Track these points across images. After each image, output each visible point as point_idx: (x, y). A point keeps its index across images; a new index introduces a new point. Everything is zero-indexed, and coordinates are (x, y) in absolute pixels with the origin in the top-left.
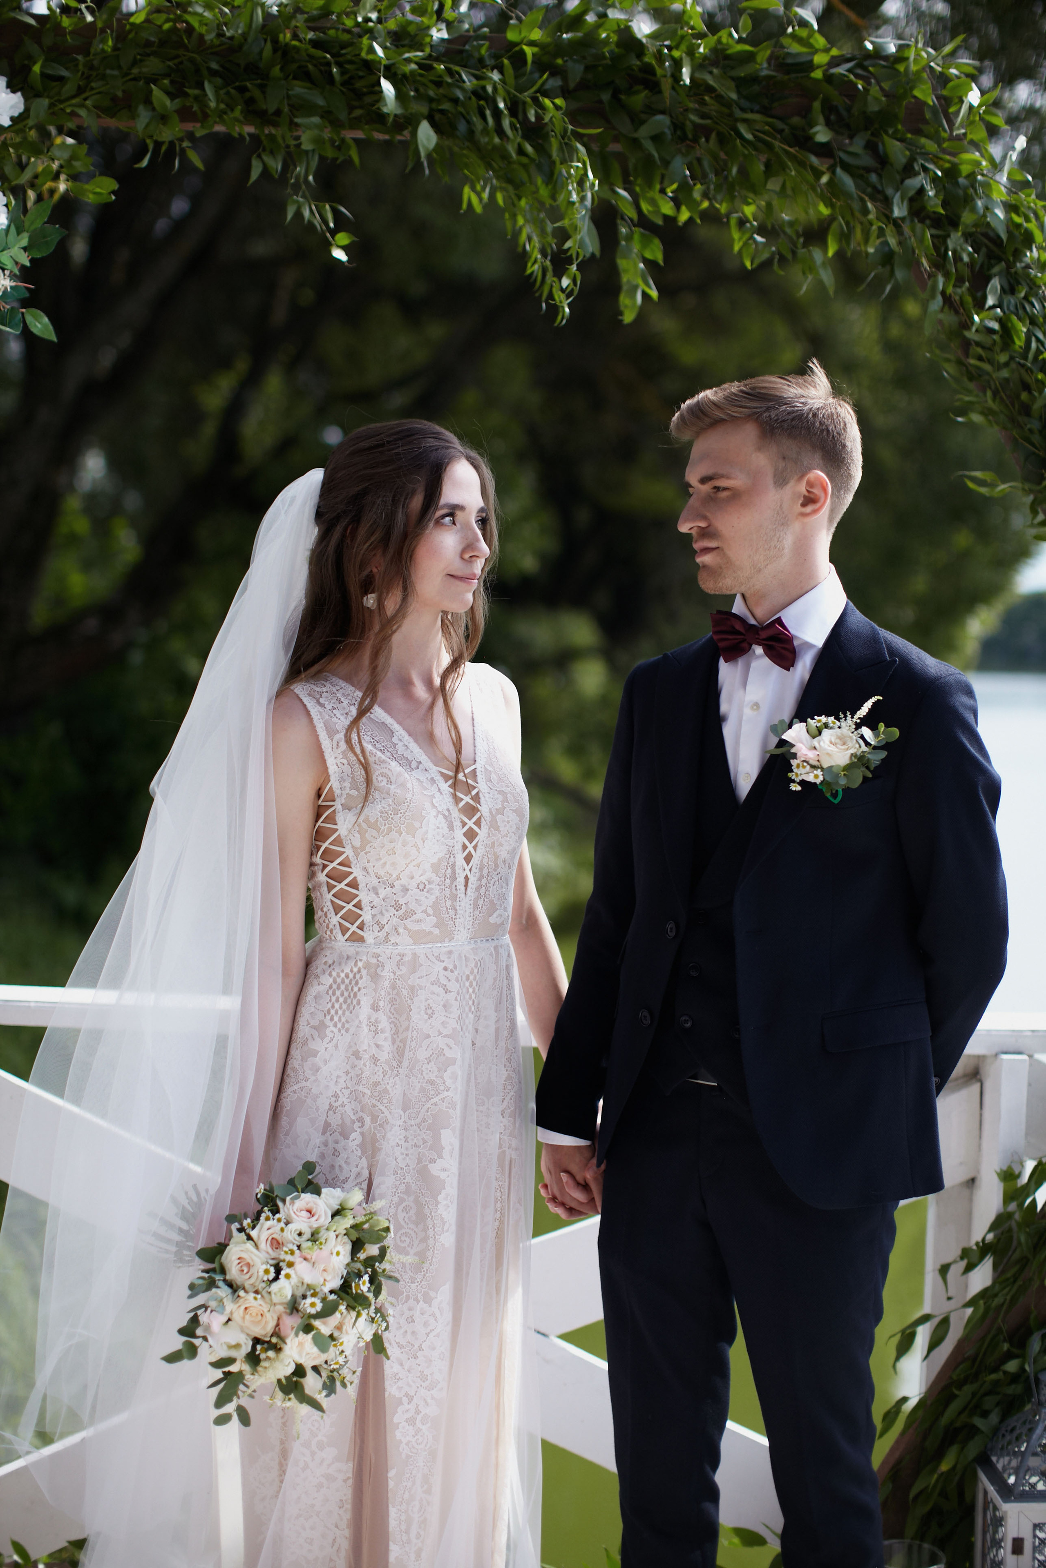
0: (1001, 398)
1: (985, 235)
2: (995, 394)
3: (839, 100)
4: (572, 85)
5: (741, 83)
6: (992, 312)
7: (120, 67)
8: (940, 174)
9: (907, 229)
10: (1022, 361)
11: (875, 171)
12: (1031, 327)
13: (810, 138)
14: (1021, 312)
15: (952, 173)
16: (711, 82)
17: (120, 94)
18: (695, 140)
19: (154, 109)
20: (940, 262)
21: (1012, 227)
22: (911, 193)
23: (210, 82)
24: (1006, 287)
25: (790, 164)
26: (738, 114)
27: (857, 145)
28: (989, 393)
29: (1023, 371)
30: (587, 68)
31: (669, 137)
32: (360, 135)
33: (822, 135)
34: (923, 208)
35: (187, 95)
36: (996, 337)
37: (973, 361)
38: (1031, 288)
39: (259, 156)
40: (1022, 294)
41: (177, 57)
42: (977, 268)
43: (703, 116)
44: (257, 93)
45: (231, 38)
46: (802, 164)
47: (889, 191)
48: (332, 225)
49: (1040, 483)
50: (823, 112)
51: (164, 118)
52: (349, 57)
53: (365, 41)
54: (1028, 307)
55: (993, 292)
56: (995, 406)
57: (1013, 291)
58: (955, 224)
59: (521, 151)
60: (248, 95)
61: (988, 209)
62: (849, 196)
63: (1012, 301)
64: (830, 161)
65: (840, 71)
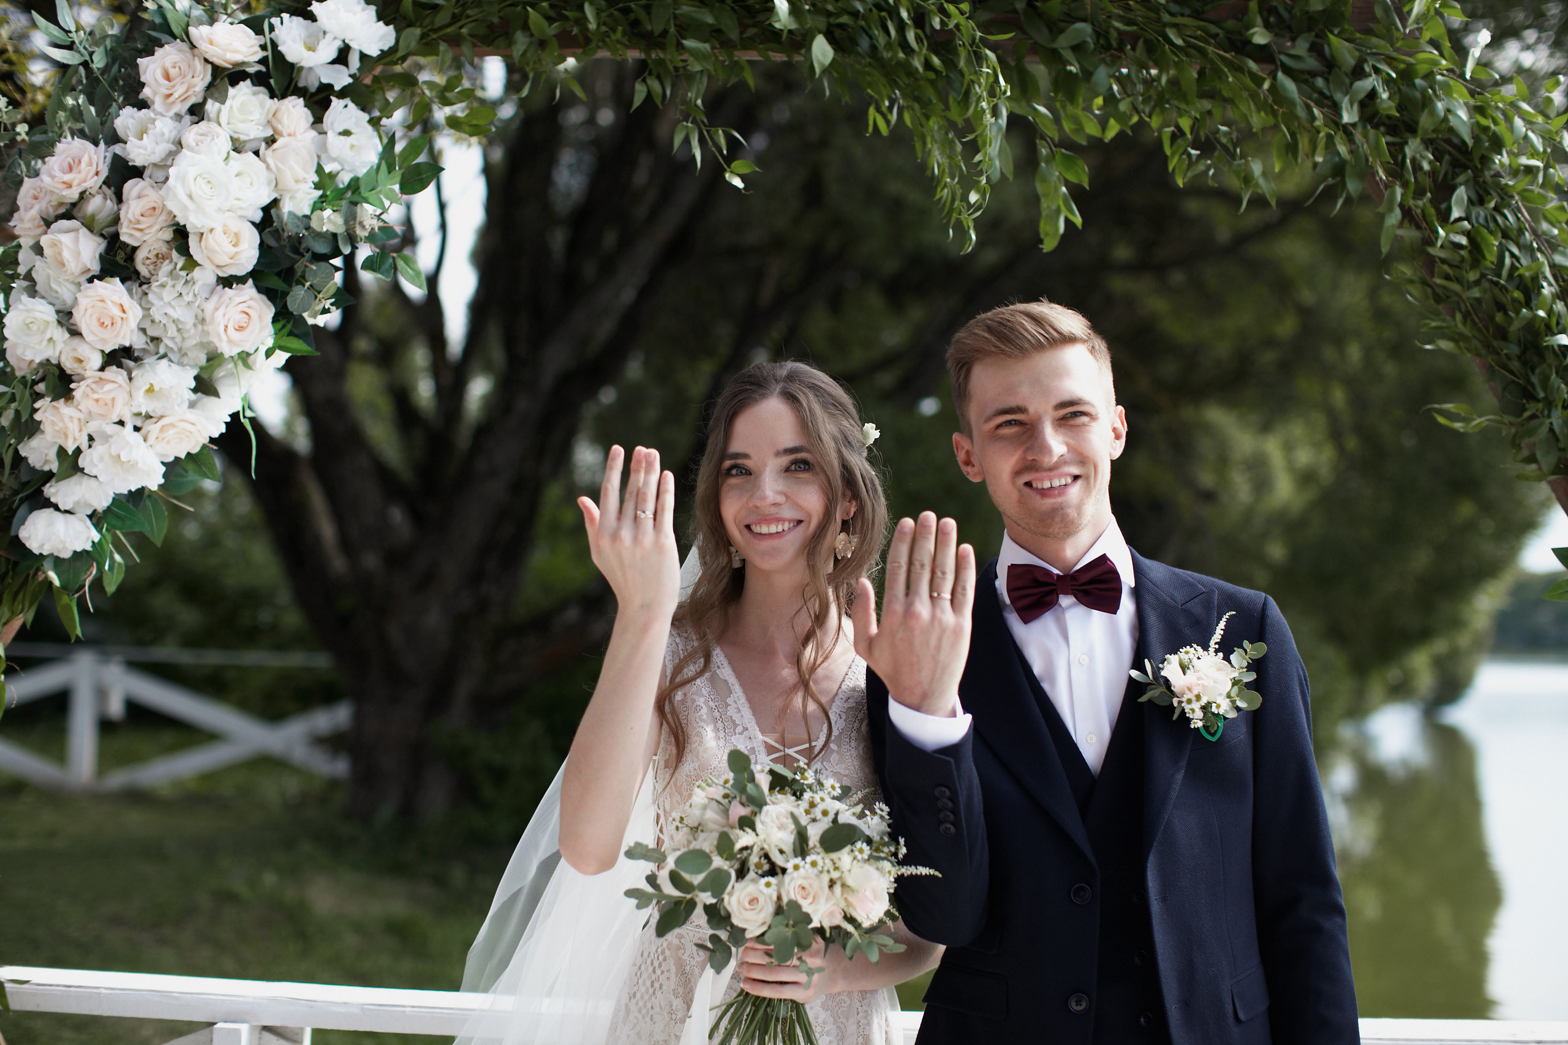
0: (1473, 320)
1: (1448, 141)
2: (1466, 316)
6: (1458, 225)
8: (1394, 75)
9: (1358, 136)
10: (1495, 279)
11: (1322, 76)
12: (1504, 241)
13: (1248, 42)
14: (1492, 225)
15: (1407, 75)
17: (496, 20)
18: (1121, 48)
19: (532, 35)
20: (1397, 171)
21: (1478, 131)
22: (1362, 95)
24: (1474, 197)
25: (1226, 70)
26: (1166, 18)
27: (1301, 47)
28: (1458, 316)
29: (1496, 290)
31: (1092, 46)
32: (755, 56)
33: (1260, 37)
34: (1376, 113)
35: (566, 18)
36: (1463, 252)
37: (1439, 281)
38: (1502, 199)
39: (644, 80)
40: (1492, 205)
42: (1440, 178)
43: (1129, 22)
44: (642, 15)
46: (1238, 69)
47: (1338, 96)
48: (725, 152)
49: (1520, 415)
50: (1260, 12)
51: (542, 44)
54: (1499, 219)
55: (1458, 203)
56: (1466, 331)
57: (1481, 202)
58: (1412, 129)
59: (928, 65)
60: (632, 16)
61: (1448, 111)
62: (1292, 103)
63: (1480, 213)
64: (1270, 66)
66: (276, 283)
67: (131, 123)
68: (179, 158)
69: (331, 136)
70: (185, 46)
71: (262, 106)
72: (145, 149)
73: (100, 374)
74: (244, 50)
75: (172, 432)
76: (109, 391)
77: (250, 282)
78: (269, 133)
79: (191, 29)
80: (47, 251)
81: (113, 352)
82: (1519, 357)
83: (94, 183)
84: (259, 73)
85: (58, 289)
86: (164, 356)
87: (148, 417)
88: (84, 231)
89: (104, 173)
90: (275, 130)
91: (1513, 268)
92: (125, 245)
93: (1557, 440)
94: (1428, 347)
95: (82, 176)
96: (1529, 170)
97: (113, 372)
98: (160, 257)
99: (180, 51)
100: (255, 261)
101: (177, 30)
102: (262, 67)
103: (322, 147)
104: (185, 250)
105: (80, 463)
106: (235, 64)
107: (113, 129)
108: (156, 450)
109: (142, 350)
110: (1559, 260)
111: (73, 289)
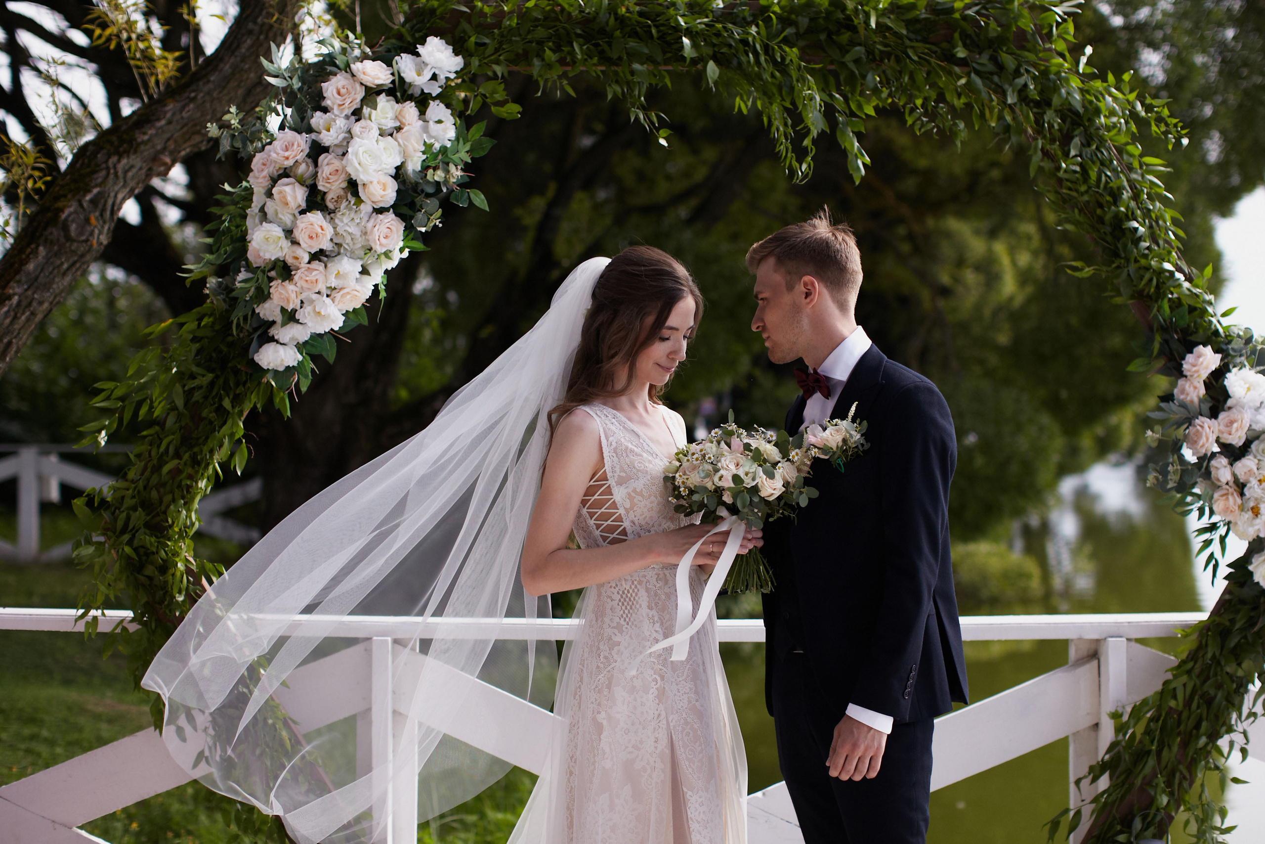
0: (1085, 214)
1: (1069, 111)
2: (1080, 211)
3: (970, 30)
4: (802, 31)
5: (909, 23)
6: (1075, 159)
7: (520, 35)
8: (1037, 74)
9: (1017, 111)
10: (1096, 189)
11: (996, 74)
12: (1101, 167)
13: (954, 56)
14: (1094, 158)
15: (1045, 73)
16: (890, 24)
17: (521, 51)
18: (882, 60)
19: (543, 60)
20: (1039, 130)
21: (1086, 104)
22: (1019, 87)
23: (576, 42)
24: (1084, 142)
25: (941, 72)
27: (984, 59)
28: (1076, 211)
29: (1098, 196)
30: (811, 20)
31: (864, 60)
32: (670, 68)
33: (961, 53)
34: (1027, 96)
35: (563, 51)
36: (1077, 175)
37: (1064, 191)
39: (610, 85)
40: (1094, 147)
41: (555, 26)
42: (1065, 132)
43: (886, 45)
44: (606, 47)
45: (589, 13)
46: (950, 73)
47: (1006, 86)
48: (656, 125)
49: (1110, 266)
50: (961, 39)
51: (549, 66)
52: (661, 22)
53: (672, 11)
54: (1099, 155)
55: (1074, 148)
56: (1081, 219)
57: (1089, 145)
58: (1049, 104)
59: (773, 76)
60: (600, 48)
61: (1068, 94)
62: (979, 92)
63: (1088, 151)
64: (966, 69)
65: (970, 12)
66: (405, 210)
67: (321, 122)
68: (352, 142)
69: (431, 123)
70: (349, 76)
71: (392, 108)
72: (331, 137)
73: (308, 265)
74: (384, 77)
75: (348, 297)
76: (316, 275)
77: (391, 210)
78: (398, 124)
79: (352, 66)
80: (276, 196)
81: (316, 253)
82: (1111, 234)
83: (301, 157)
84: (390, 88)
85: (283, 217)
86: (344, 254)
87: (335, 289)
88: (297, 184)
89: (307, 151)
90: (400, 122)
91: (1107, 182)
92: (320, 191)
93: (1132, 280)
94: (1059, 228)
95: (294, 153)
96: (1114, 126)
97: (316, 264)
98: (338, 200)
99: (346, 78)
100: (394, 199)
101: (342, 66)
102: (391, 86)
103: (426, 130)
104: (356, 194)
105: (297, 317)
106: (378, 86)
107: (309, 125)
108: (339, 307)
109: (331, 251)
110: (1134, 176)
111: (291, 217)
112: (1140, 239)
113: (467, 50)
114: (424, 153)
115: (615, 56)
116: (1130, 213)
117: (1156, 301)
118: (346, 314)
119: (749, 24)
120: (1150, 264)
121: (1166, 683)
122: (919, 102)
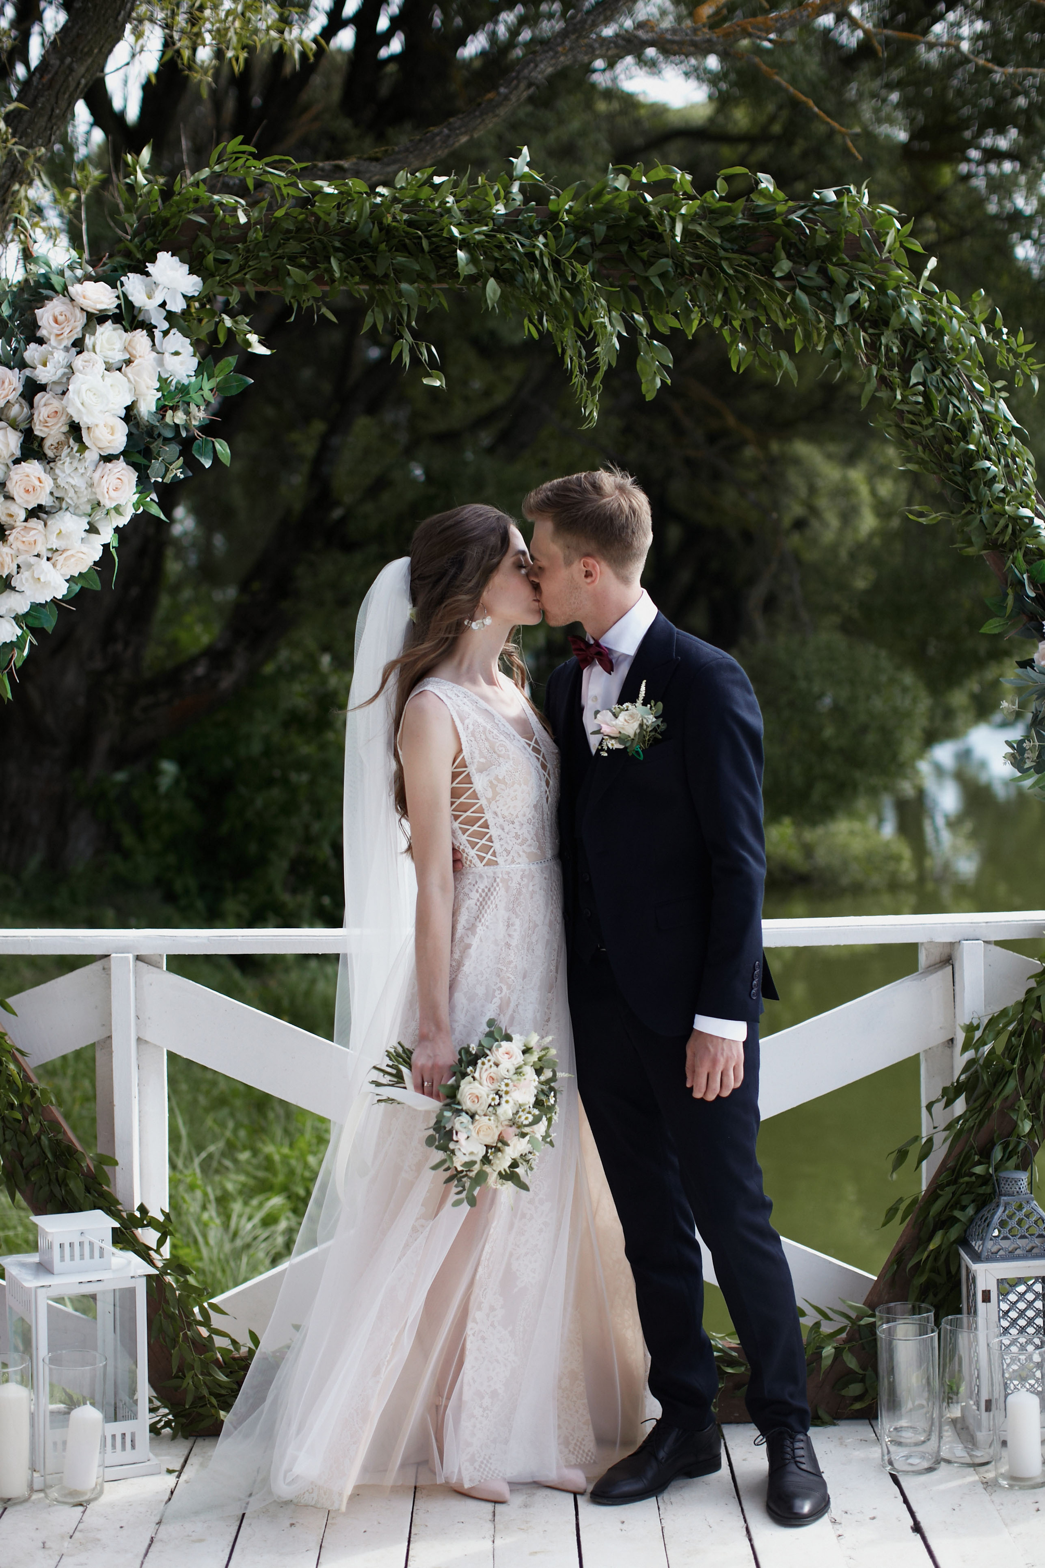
0: (931, 450)
1: (910, 333)
2: (925, 447)
3: (795, 239)
4: (598, 241)
5: (723, 231)
6: (916, 388)
7: (269, 250)
8: (873, 288)
9: (848, 332)
10: (944, 422)
11: (826, 289)
12: (949, 396)
14: (941, 385)
15: (882, 288)
16: (701, 232)
17: (270, 269)
18: (692, 275)
21: (929, 324)
22: (851, 304)
23: (335, 257)
24: (929, 367)
27: (811, 272)
28: (920, 448)
29: (945, 430)
30: (609, 227)
31: (672, 274)
32: (445, 286)
33: (784, 265)
34: (861, 315)
35: (319, 267)
36: (919, 407)
37: (906, 425)
38: (949, 368)
39: (374, 309)
40: (941, 372)
41: (310, 239)
42: (906, 355)
43: (697, 257)
44: (369, 263)
45: (349, 223)
47: (836, 304)
49: (961, 512)
50: (784, 248)
52: (433, 232)
53: (445, 220)
54: (946, 381)
55: (916, 375)
56: (926, 457)
57: (934, 370)
58: (886, 324)
59: (563, 297)
60: (363, 264)
61: (909, 313)
62: (806, 311)
63: (933, 378)
64: (790, 283)
65: (794, 217)
66: (138, 458)
67: (37, 355)
68: (74, 379)
69: (167, 355)
70: (67, 300)
71: (121, 338)
72: (49, 373)
73: (25, 524)
74: (107, 301)
75: (73, 560)
76: (34, 535)
77: (122, 457)
78: (127, 356)
79: (71, 289)
81: (34, 509)
83: (13, 396)
84: (116, 315)
86: (67, 509)
87: (57, 550)
88: (9, 429)
89: (21, 389)
90: (130, 354)
91: (955, 414)
92: (37, 436)
93: (986, 528)
94: (901, 468)
95: (6, 392)
97: (33, 522)
98: (59, 446)
99: (64, 303)
100: (125, 444)
101: (58, 288)
102: (117, 311)
103: (161, 363)
104: (79, 439)
105: (13, 584)
106: (101, 311)
107: (23, 359)
108: (62, 571)
109: (51, 506)
110: (986, 407)
111: (3, 468)
112: (994, 479)
113: (207, 269)
114: (158, 390)
115: (380, 272)
116: (981, 451)
117: (1012, 551)
118: (71, 580)
119: (537, 234)
120: (1004, 510)
121: (1029, 991)
122: (737, 324)
